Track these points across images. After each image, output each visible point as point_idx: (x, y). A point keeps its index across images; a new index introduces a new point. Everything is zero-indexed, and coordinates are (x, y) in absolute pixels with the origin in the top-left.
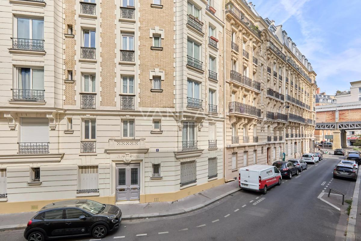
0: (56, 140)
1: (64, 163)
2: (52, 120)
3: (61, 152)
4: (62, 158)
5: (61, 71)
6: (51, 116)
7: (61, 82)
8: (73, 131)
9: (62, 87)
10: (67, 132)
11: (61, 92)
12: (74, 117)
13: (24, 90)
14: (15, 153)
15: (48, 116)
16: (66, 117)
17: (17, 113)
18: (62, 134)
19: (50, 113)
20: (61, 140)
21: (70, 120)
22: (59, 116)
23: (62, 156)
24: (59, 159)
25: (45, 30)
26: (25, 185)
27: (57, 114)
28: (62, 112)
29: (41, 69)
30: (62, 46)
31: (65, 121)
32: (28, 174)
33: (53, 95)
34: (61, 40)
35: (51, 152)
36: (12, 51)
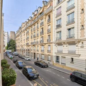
0: (78, 50)
1: (81, 58)
2: (77, 43)
3: (79, 54)
4: (80, 56)
5: (79, 26)
6: (76, 42)
7: (79, 30)
8: (84, 47)
9: (80, 31)
10: (81, 47)
11: (79, 33)
12: (84, 42)
13: (69, 35)
14: (67, 53)
15: (75, 42)
16: (81, 42)
17: (68, 42)
18: (80, 48)
19: (76, 41)
20: (79, 50)
21: (83, 43)
22: (79, 42)
23: (80, 55)
24: (79, 56)
25: (75, 15)
26: (70, 62)
27: (78, 41)
28: (80, 40)
29: (73, 28)
30: (80, 18)
31: (81, 43)
32: (70, 59)
33: (77, 35)
34: (79, 16)
35: (76, 53)
36: (67, 25)
